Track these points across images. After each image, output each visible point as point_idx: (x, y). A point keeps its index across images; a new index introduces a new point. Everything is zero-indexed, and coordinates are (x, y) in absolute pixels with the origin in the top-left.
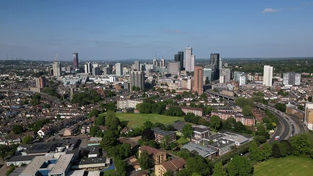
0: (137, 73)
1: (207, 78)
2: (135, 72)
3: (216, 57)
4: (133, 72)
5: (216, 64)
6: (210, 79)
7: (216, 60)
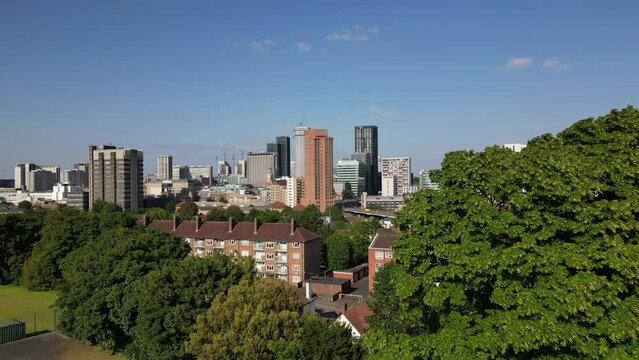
0: (114, 154)
1: (348, 186)
2: (108, 154)
3: (368, 134)
4: (102, 155)
5: (369, 150)
6: (355, 189)
7: (369, 143)
